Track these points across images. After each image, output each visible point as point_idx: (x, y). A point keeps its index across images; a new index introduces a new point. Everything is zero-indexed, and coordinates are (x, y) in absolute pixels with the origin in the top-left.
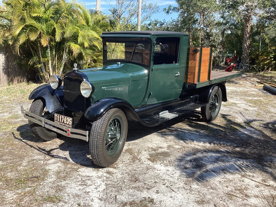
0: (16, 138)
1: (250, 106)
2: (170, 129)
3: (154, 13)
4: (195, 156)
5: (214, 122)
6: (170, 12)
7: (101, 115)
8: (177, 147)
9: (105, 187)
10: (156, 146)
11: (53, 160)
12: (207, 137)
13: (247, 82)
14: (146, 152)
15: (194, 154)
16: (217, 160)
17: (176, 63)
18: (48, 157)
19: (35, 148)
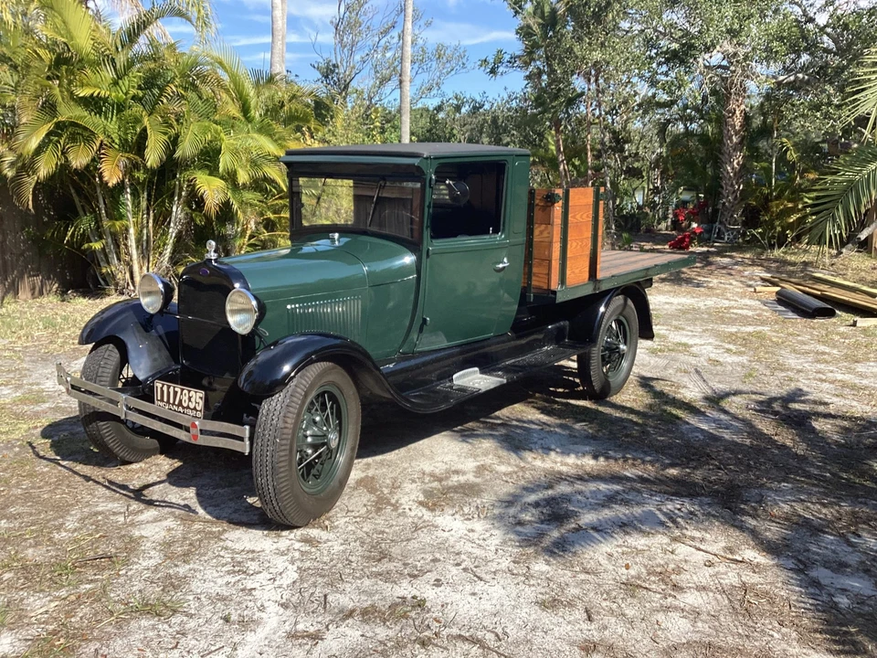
0: (43, 458)
1: (728, 351)
2: (488, 420)
3: (453, 72)
4: (550, 492)
5: (617, 399)
6: (501, 69)
7: (284, 381)
8: (503, 468)
9: (296, 576)
10: (444, 468)
11: (152, 513)
12: (592, 442)
13: (731, 281)
14: (414, 485)
15: (550, 487)
16: (611, 499)
17: (496, 231)
18: (135, 506)
19: (98, 483)
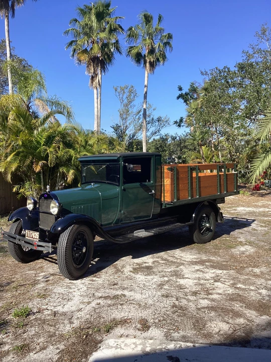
3: (165, 126)
6: (182, 124)
9: (86, 289)
14: (130, 266)
